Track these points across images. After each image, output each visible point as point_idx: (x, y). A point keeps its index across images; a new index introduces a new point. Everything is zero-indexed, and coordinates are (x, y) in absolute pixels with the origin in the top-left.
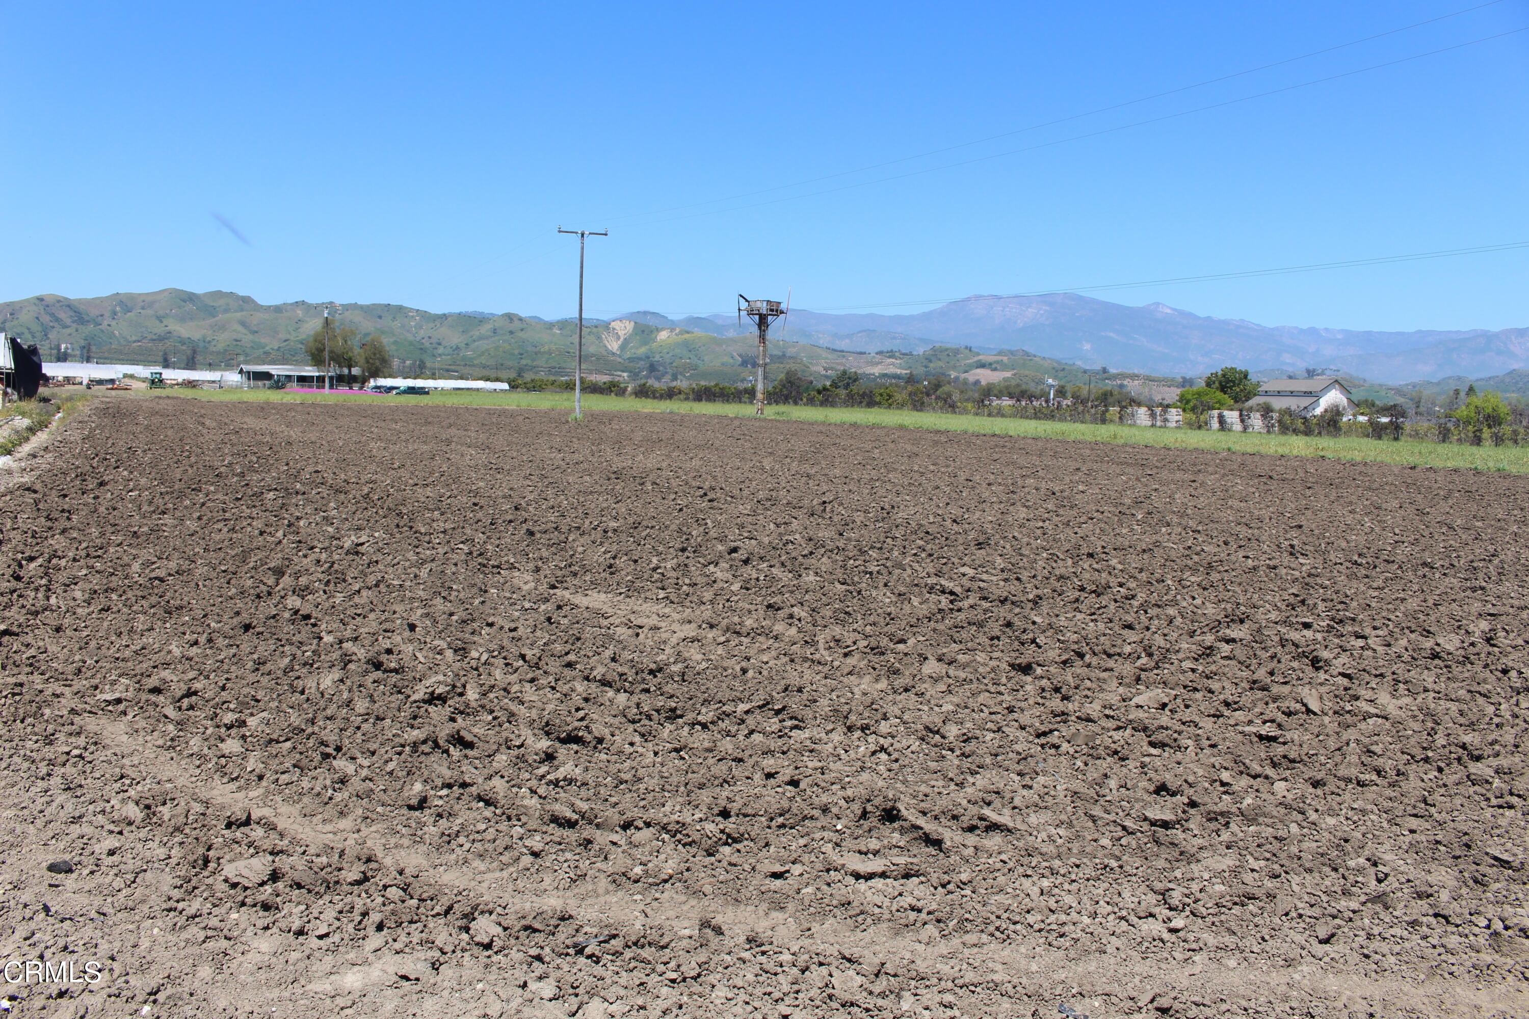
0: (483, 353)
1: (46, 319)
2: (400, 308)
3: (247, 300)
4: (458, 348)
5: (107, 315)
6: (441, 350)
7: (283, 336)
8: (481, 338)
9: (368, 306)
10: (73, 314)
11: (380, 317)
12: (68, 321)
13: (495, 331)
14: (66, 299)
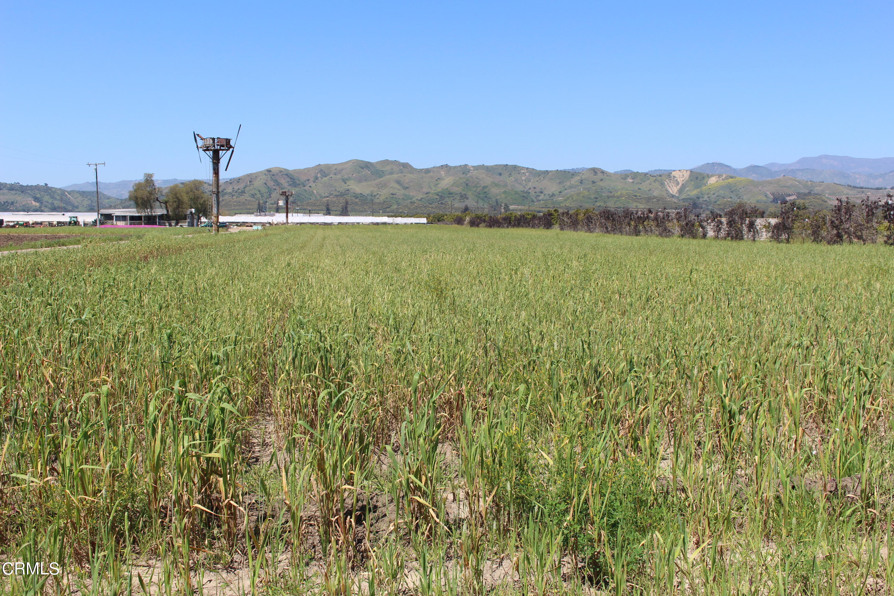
0: (568, 198)
1: (271, 184)
2: (515, 167)
3: (406, 166)
4: (553, 195)
5: (312, 179)
6: (542, 197)
7: (425, 190)
8: (571, 187)
9: (492, 167)
11: (500, 174)
13: (581, 182)
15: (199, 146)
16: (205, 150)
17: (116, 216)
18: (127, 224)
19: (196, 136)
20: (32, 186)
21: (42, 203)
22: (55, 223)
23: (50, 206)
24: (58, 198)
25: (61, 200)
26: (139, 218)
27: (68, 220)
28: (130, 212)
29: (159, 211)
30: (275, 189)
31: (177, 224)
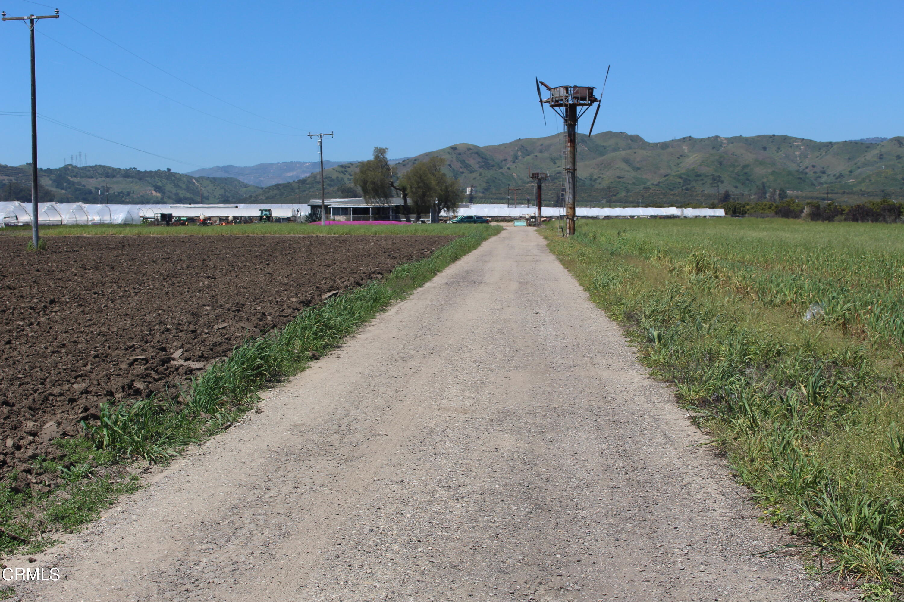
0: (864, 180)
1: (457, 165)
2: (785, 139)
3: (635, 139)
4: (841, 176)
5: (510, 159)
6: (824, 178)
7: (663, 171)
8: (865, 165)
9: (752, 139)
10: (480, 160)
11: (765, 149)
12: (476, 167)
13: (881, 157)
14: (475, 147)
15: (544, 99)
16: (552, 106)
17: (334, 209)
18: (348, 220)
19: (539, 84)
20: (151, 172)
21: (164, 193)
22: (230, 218)
23: (174, 197)
24: (184, 186)
25: (188, 189)
26: (365, 211)
27: (258, 214)
28: (351, 202)
29: (397, 201)
30: (463, 173)
31: (418, 219)
